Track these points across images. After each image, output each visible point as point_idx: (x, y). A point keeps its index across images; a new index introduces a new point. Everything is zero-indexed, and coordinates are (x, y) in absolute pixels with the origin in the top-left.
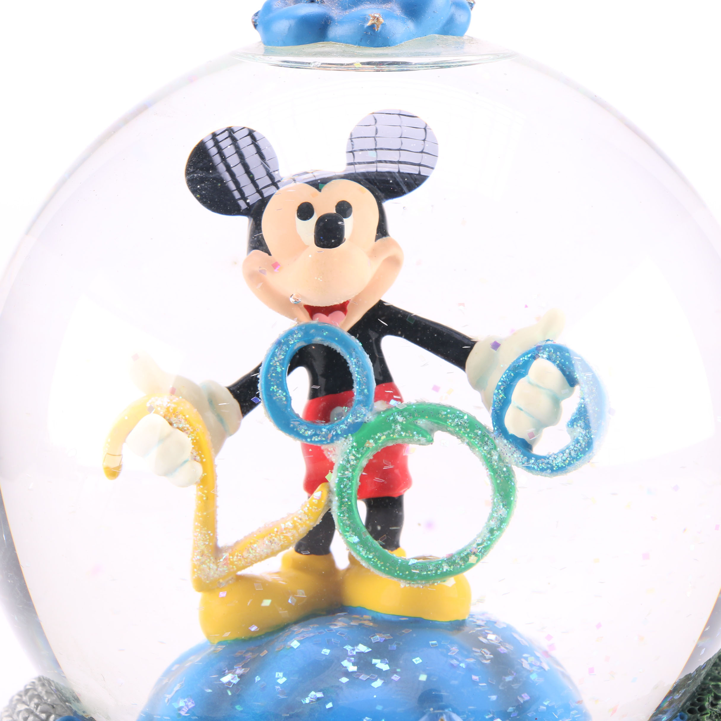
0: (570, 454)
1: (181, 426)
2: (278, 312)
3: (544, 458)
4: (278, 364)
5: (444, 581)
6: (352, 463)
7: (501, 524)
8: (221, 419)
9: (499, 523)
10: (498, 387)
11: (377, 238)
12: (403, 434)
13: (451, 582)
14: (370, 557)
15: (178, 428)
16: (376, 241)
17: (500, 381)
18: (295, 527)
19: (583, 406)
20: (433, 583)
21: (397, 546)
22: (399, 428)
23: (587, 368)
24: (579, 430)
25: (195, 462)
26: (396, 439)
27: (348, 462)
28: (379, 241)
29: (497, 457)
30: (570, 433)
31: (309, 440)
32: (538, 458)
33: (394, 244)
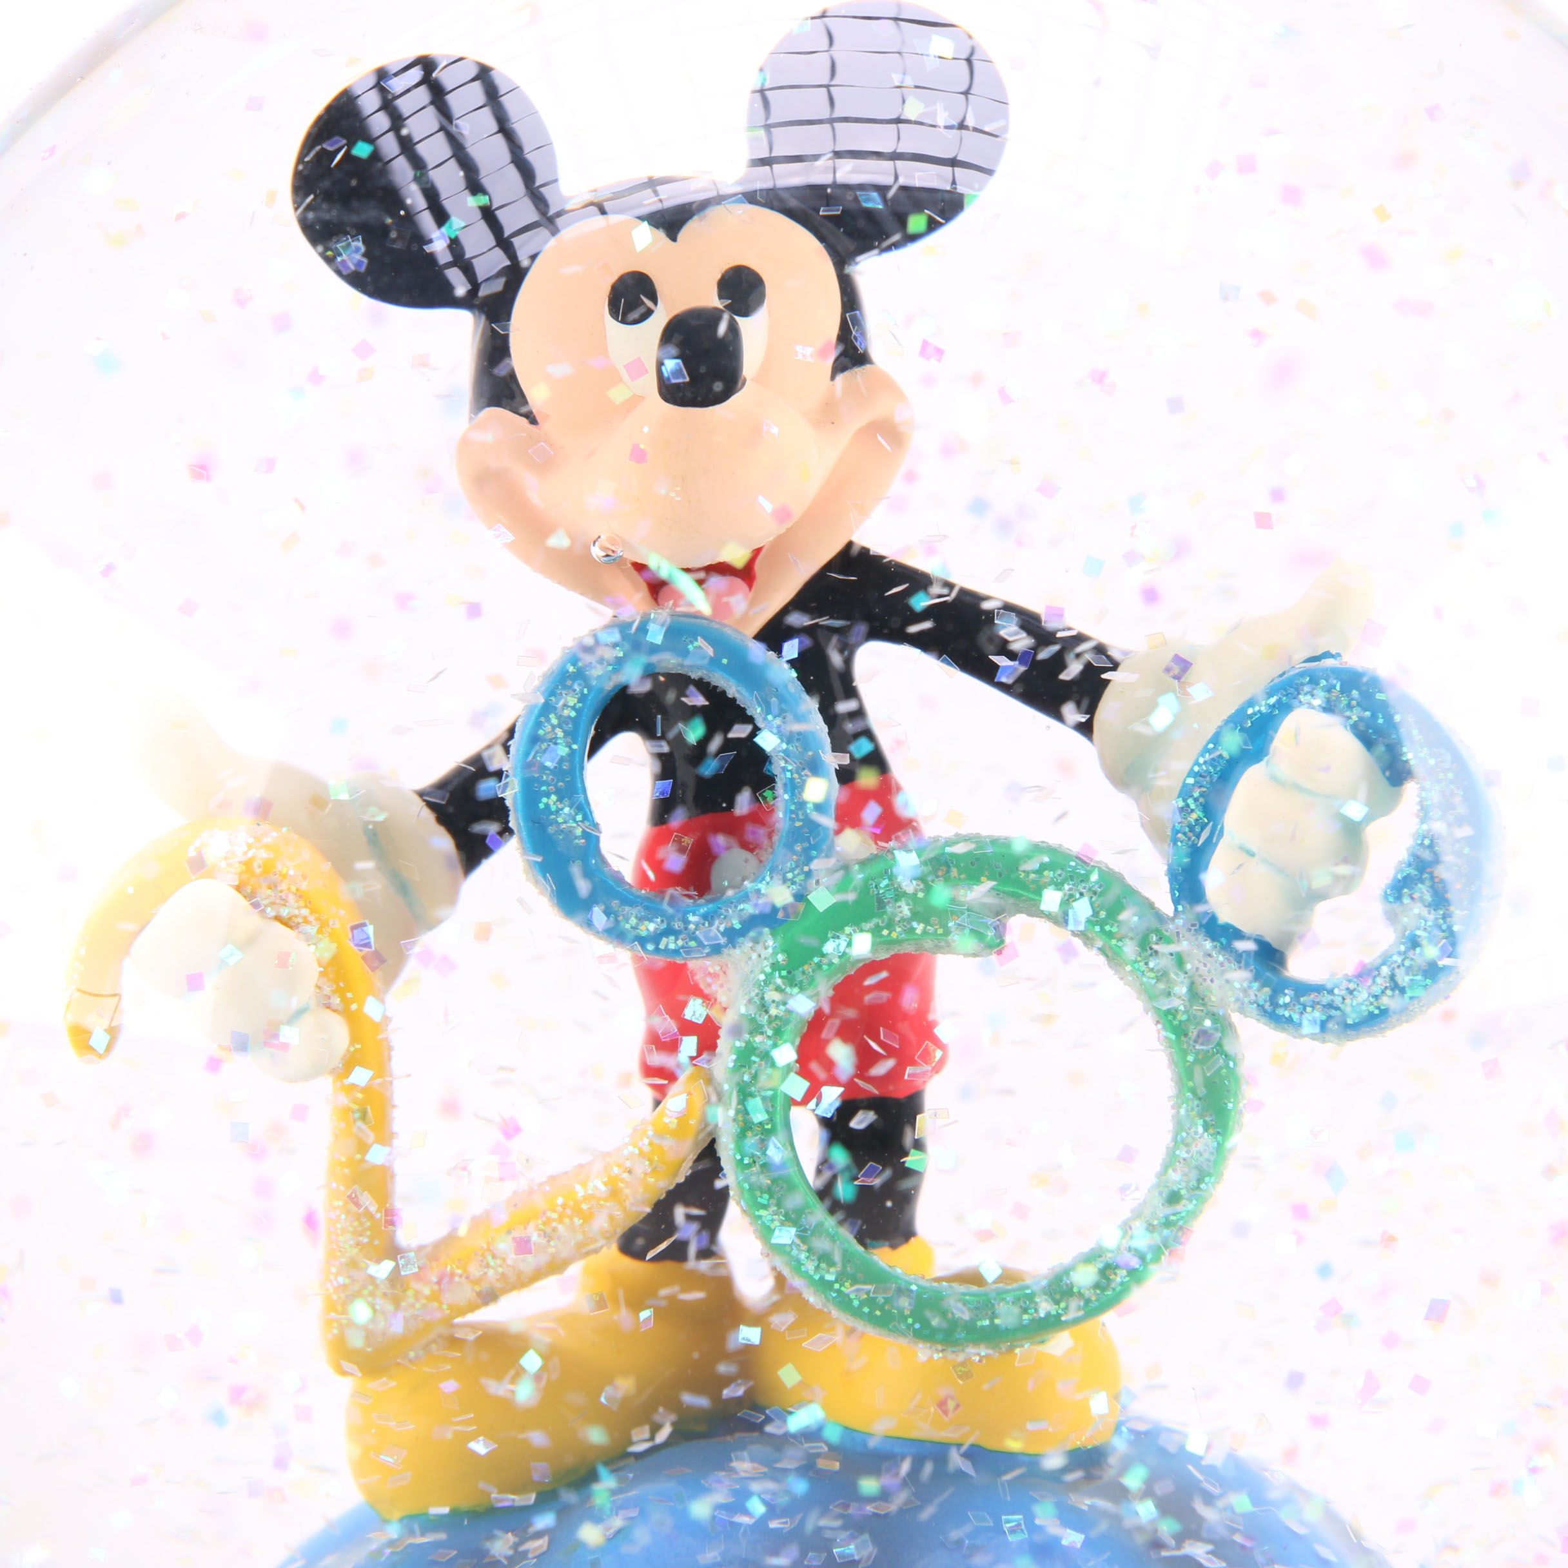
0: (1392, 977)
1: (285, 912)
2: (560, 583)
3: (1319, 989)
4: (560, 733)
5: (1043, 1342)
6: (773, 1011)
7: (1200, 1181)
8: (402, 887)
9: (1194, 1175)
10: (1185, 792)
11: (839, 368)
12: (919, 928)
13: (1060, 1343)
14: (830, 1277)
15: (278, 918)
16: (833, 378)
17: (1191, 773)
18: (614, 1193)
19: (1427, 842)
20: (1011, 1349)
21: (908, 1233)
22: (906, 910)
23: (1438, 738)
24: (1417, 909)
25: (329, 1013)
26: (898, 942)
27: (764, 1008)
28: (840, 378)
29: (1184, 990)
30: (1392, 918)
31: (650, 947)
32: (1301, 989)
33: (888, 385)
